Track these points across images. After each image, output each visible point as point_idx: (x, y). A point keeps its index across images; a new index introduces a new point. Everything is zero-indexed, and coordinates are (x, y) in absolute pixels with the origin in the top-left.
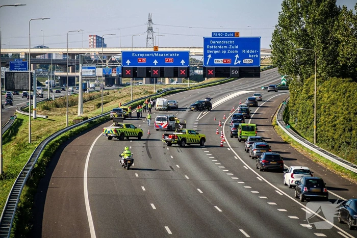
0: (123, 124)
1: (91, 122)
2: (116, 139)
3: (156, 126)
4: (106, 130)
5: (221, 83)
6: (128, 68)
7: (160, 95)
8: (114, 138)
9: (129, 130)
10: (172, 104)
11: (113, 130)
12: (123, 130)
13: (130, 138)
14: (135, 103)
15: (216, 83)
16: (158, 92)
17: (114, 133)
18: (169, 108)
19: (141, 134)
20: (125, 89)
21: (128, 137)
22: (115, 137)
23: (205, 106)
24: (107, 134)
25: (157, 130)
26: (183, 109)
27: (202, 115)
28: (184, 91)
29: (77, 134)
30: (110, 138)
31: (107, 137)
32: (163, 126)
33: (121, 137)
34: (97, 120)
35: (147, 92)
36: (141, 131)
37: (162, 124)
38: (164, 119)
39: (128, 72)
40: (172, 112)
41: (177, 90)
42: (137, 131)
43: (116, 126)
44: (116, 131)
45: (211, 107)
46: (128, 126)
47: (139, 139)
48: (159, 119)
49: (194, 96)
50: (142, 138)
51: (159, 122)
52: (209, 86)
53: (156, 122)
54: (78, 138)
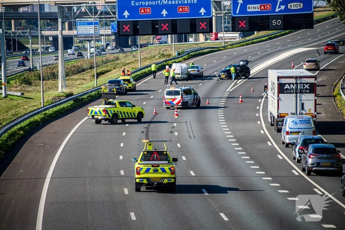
0: (116, 101)
1: (76, 100)
2: (107, 122)
3: (167, 103)
4: (92, 111)
5: (270, 39)
6: (126, 23)
7: (181, 59)
8: (103, 122)
9: (125, 109)
10: (193, 71)
11: (101, 110)
12: (116, 110)
13: (126, 121)
14: (144, 70)
15: (264, 39)
16: (179, 54)
17: (104, 114)
18: (190, 77)
19: (141, 115)
21: (123, 120)
22: (106, 120)
23: (241, 71)
24: (93, 116)
25: (168, 108)
26: (210, 78)
27: (236, 84)
28: (216, 51)
30: (98, 122)
31: (94, 121)
32: (175, 102)
33: (113, 119)
34: (85, 96)
35: (164, 55)
36: (141, 110)
37: (174, 100)
38: (177, 93)
39: (127, 28)
40: (194, 82)
41: (205, 51)
42: (136, 110)
43: (106, 104)
44: (105, 111)
45: (249, 73)
46: (122, 104)
47: (139, 122)
48: (169, 93)
49: (229, 58)
50: (143, 120)
51: (170, 97)
52: (253, 43)
53: (166, 97)
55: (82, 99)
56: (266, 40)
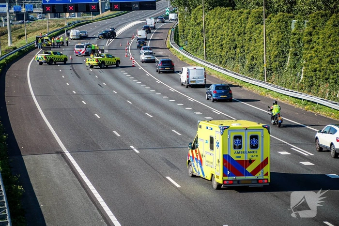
0: (51, 52)
1: (20, 51)
2: (46, 64)
3: (76, 53)
4: (37, 57)
5: (117, 16)
6: (48, 6)
7: (71, 27)
8: (44, 64)
9: (56, 56)
10: (83, 34)
11: (43, 57)
12: (52, 56)
13: (57, 63)
14: (52, 34)
15: (114, 16)
16: (69, 24)
17: (44, 59)
18: (81, 38)
19: (66, 59)
20: (34, 23)
21: (55, 62)
22: (45, 62)
23: (111, 34)
24: (38, 60)
25: (77, 56)
26: (94, 38)
27: (109, 42)
28: (89, 23)
29: (11, 61)
30: (41, 63)
31: (39, 63)
32: (81, 52)
33: (50, 62)
34: (24, 49)
35: (59, 25)
36: (66, 57)
37: (81, 51)
38: (82, 47)
39: (48, 9)
40: (84, 40)
41: (83, 22)
42: (63, 57)
43: (45, 53)
44: (45, 57)
45: (115, 35)
46: (55, 53)
47: (65, 64)
48: (78, 47)
49: (98, 27)
50: (67, 62)
51: (78, 49)
52: (109, 18)
53: (76, 49)
54: (14, 64)
55: (24, 50)
56: (115, 17)
